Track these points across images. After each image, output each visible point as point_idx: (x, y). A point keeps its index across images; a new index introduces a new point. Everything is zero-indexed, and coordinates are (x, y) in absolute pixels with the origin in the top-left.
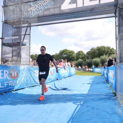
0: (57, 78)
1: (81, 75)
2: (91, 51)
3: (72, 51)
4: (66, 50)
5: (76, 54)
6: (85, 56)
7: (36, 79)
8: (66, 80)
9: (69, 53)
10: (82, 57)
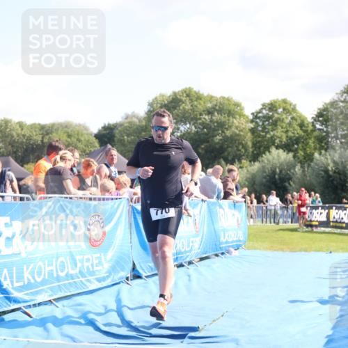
0: (134, 268)
1: (282, 250)
2: (344, 101)
3: (228, 99)
4: (188, 93)
5: (252, 121)
6: (306, 131)
7: (5, 271)
8: (189, 276)
9: (210, 112)
10: (291, 138)
